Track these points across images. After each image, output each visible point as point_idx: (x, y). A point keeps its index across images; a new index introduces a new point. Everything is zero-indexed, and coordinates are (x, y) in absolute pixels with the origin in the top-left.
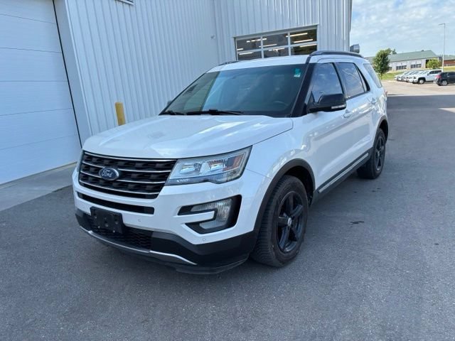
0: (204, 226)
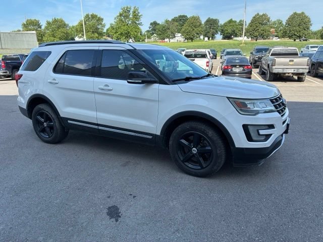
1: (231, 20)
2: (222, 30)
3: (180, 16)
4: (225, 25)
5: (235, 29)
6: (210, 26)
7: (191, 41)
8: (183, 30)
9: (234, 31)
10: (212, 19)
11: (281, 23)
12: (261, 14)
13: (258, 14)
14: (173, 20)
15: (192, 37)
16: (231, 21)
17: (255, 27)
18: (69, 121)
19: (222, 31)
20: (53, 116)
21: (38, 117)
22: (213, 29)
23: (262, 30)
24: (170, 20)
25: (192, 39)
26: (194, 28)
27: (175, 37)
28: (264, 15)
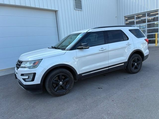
0: (26, 80)
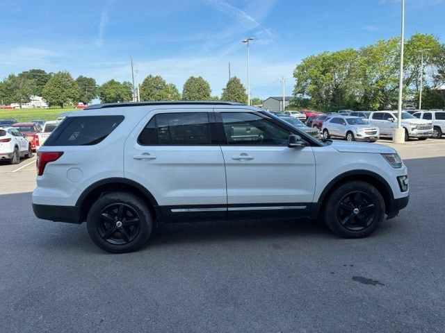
1: (113, 80)
2: (102, 93)
3: (33, 71)
4: (105, 86)
5: (120, 92)
6: (84, 87)
7: (60, 107)
8: (45, 91)
9: (119, 95)
10: (86, 78)
11: (174, 88)
12: (155, 76)
13: (151, 76)
14: (21, 76)
15: (62, 101)
16: (112, 82)
17: (149, 91)
18: (173, 210)
19: (102, 95)
20: (140, 207)
21: (103, 214)
22: (88, 91)
23: (158, 95)
24: (17, 75)
25: (61, 105)
26: (63, 89)
27: (30, 101)
28: (157, 77)
